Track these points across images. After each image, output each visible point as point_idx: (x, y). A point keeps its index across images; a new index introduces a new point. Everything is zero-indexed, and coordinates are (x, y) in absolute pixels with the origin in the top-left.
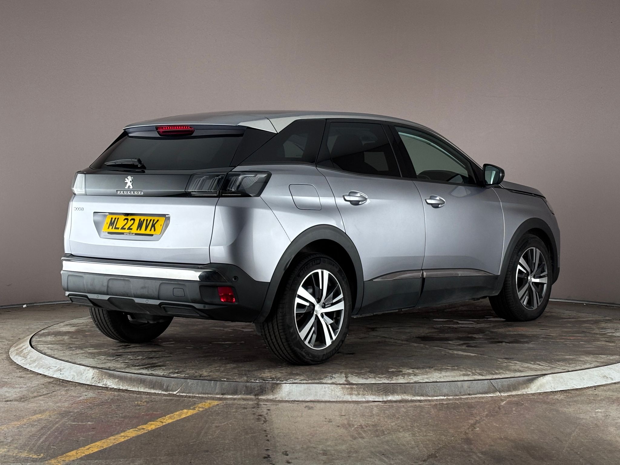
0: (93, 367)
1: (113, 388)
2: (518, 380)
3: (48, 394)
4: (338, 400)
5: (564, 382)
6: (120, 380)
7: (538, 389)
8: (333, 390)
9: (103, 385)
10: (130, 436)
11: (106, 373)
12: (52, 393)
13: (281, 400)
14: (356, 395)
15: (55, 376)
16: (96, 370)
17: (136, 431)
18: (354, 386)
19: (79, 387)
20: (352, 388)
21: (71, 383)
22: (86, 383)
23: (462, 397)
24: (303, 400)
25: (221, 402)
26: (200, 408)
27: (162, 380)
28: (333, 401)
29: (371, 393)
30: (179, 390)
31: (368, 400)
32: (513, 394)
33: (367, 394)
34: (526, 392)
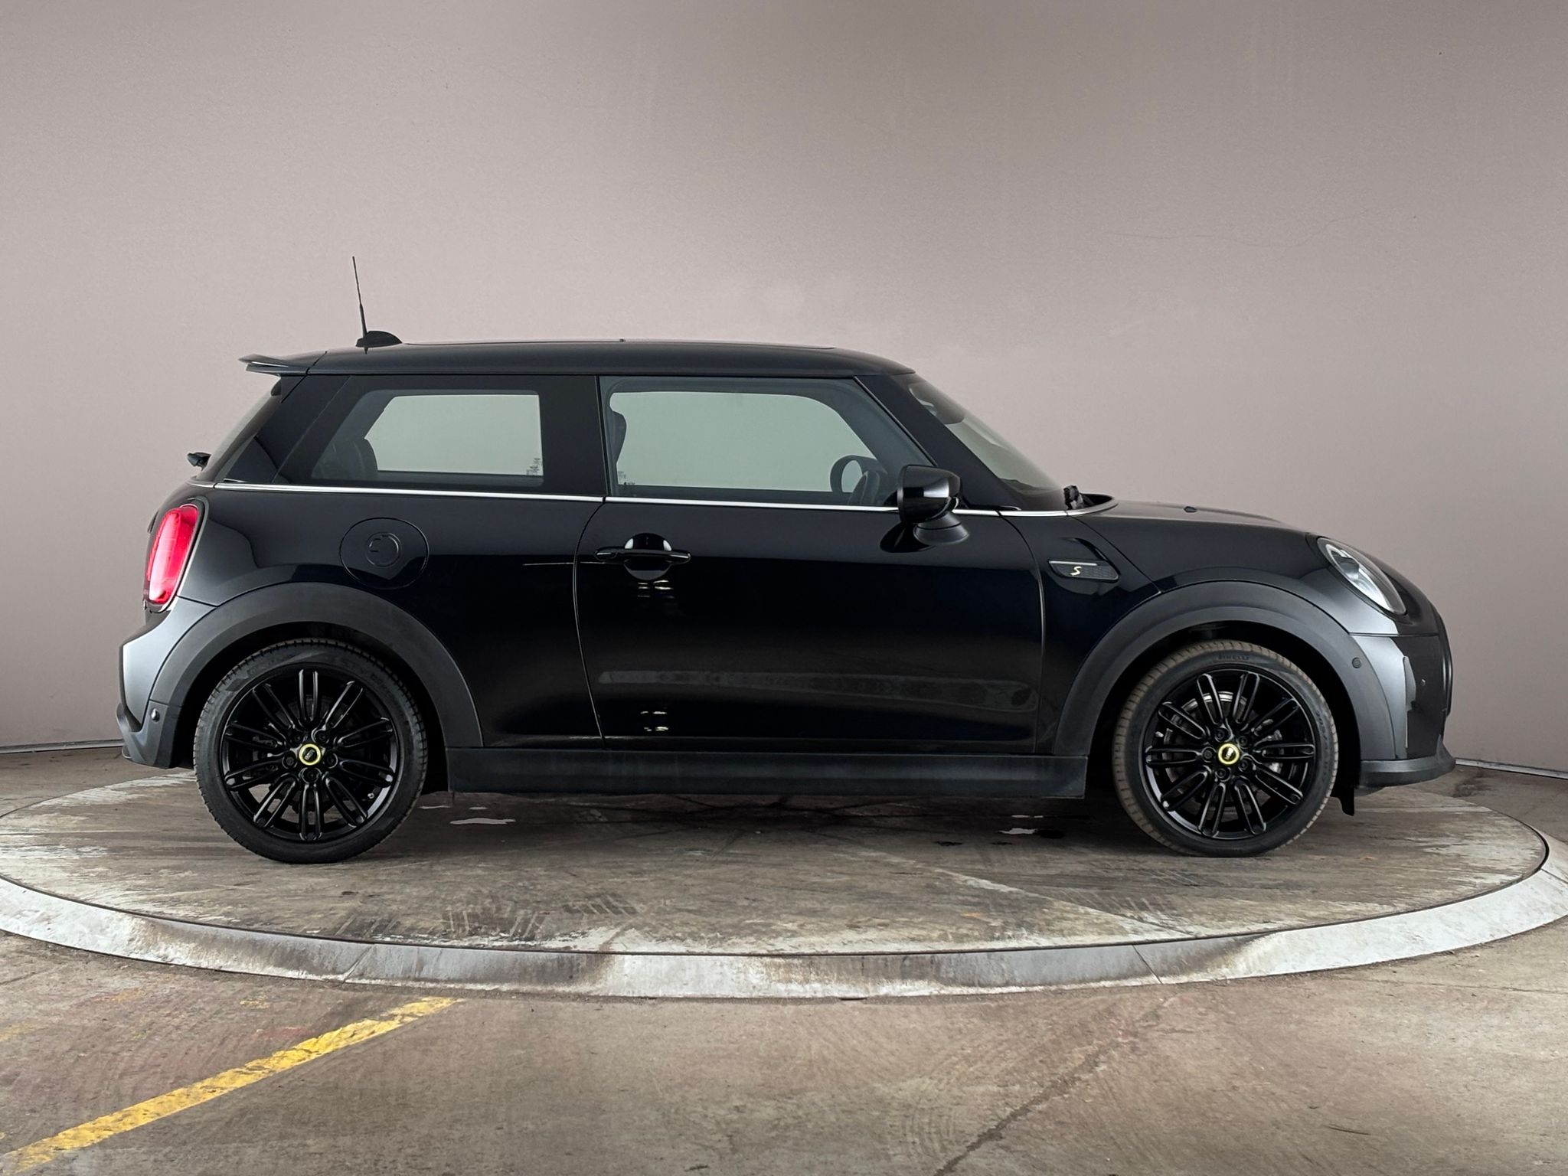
0: (133, 913)
1: (184, 965)
2: (1203, 946)
3: (21, 978)
4: (754, 995)
5: (1318, 950)
6: (201, 944)
7: (1254, 967)
8: (743, 969)
9: (159, 957)
10: (224, 1086)
11: (168, 926)
12: (25, 978)
13: (610, 994)
14: (799, 983)
15: (32, 935)
16: (137, 921)
17: (245, 1073)
18: (796, 961)
19: (93, 964)
20: (789, 965)
21: (75, 953)
22: (114, 953)
23: (1065, 987)
24: (667, 995)
25: (459, 1000)
26: (408, 1015)
27: (307, 946)
28: (741, 999)
29: (838, 979)
30: (352, 969)
31: (830, 996)
32: (1192, 981)
33: (827, 982)
34: (1223, 976)
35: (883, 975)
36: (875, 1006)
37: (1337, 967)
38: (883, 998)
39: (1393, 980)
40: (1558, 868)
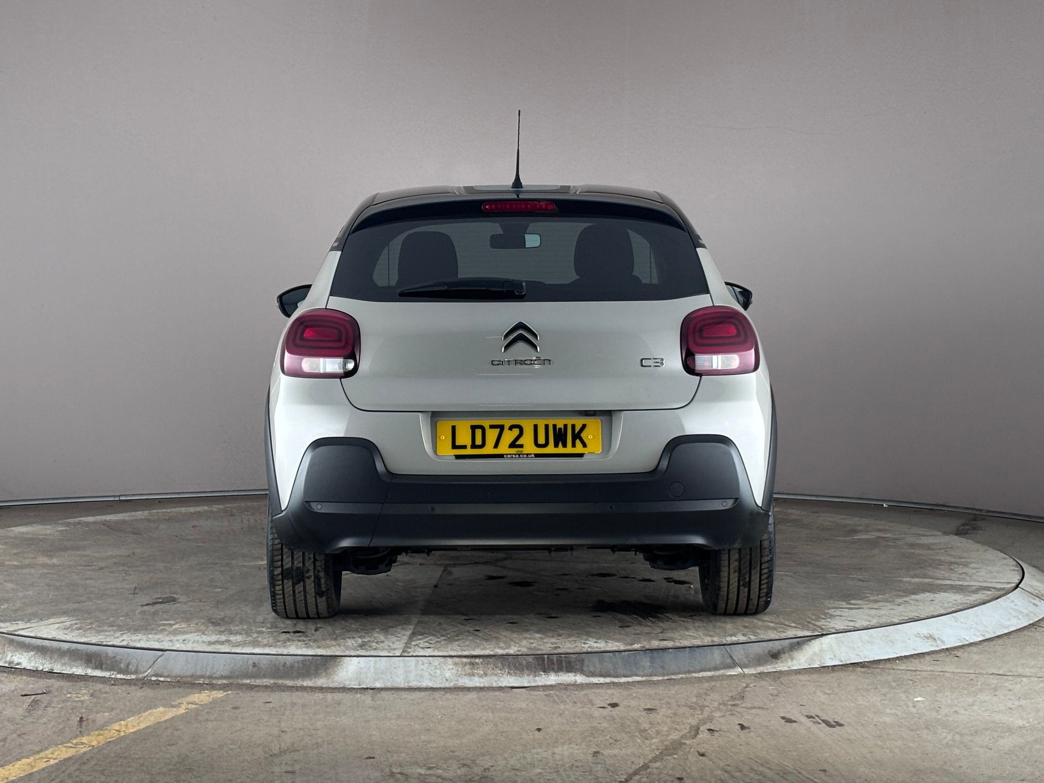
1: (25, 669)
2: (774, 646)
4: (447, 685)
5: (858, 647)
6: (36, 654)
7: (812, 660)
8: (438, 667)
9: (6, 663)
10: (57, 757)
11: (13, 640)
13: (341, 686)
14: (480, 677)
17: (71, 747)
18: (477, 660)
20: (472, 664)
23: (673, 677)
24: (383, 686)
25: (229, 692)
26: (192, 703)
27: (117, 653)
28: (436, 688)
29: (509, 673)
30: (150, 671)
31: (503, 686)
32: (766, 671)
33: (500, 675)
34: (789, 667)
35: (541, 669)
36: (536, 693)
37: (872, 659)
38: (542, 686)
39: (912, 669)
40: (1031, 586)
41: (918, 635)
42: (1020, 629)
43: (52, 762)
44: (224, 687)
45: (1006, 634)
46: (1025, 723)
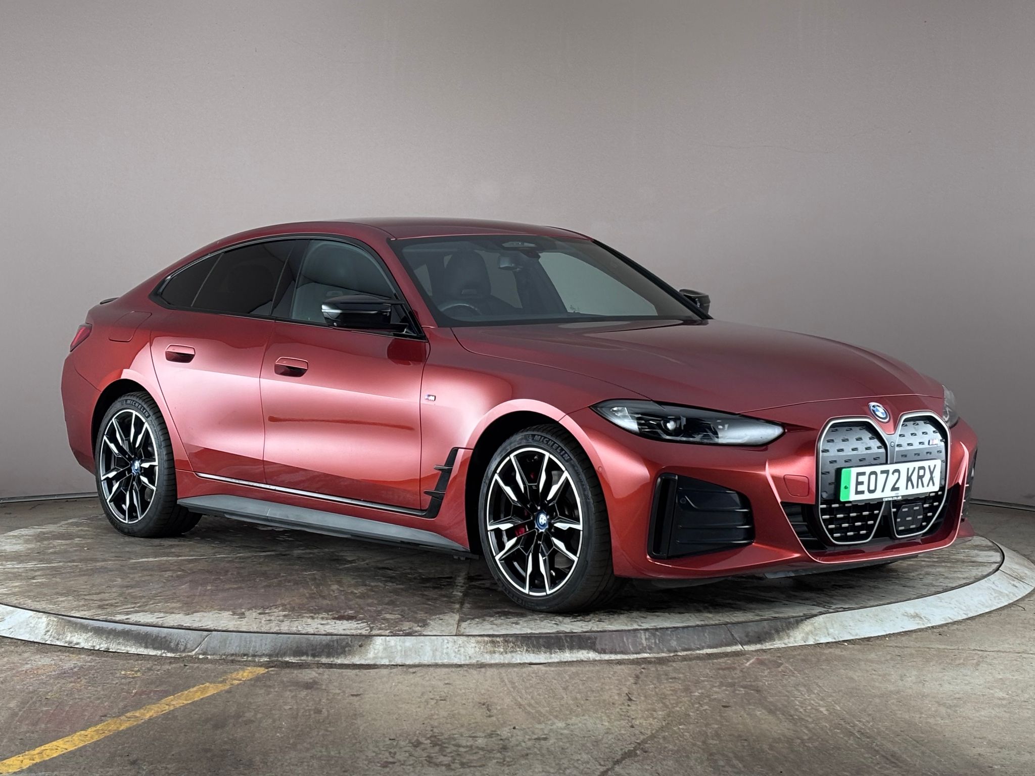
0: (49, 613)
1: (83, 648)
2: (773, 625)
4: (471, 662)
5: (850, 626)
6: (95, 633)
7: (807, 638)
8: (462, 645)
9: (66, 642)
10: (111, 729)
11: (70, 621)
13: (371, 663)
14: (502, 653)
16: (53, 618)
17: (124, 720)
18: (498, 639)
19: (21, 647)
20: (493, 642)
21: (9, 640)
22: (35, 641)
23: (679, 654)
24: (412, 663)
25: (271, 669)
26: (235, 679)
27: (167, 634)
28: (461, 665)
29: (527, 650)
30: (197, 650)
31: (522, 662)
32: (764, 648)
33: (519, 652)
34: (786, 644)
35: (557, 647)
36: (553, 669)
37: (863, 637)
38: (558, 663)
39: (900, 645)
40: (1009, 568)
41: (906, 615)
42: (1001, 608)
43: (107, 733)
44: (267, 665)
45: (987, 613)
46: (1004, 695)
